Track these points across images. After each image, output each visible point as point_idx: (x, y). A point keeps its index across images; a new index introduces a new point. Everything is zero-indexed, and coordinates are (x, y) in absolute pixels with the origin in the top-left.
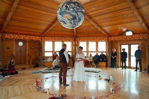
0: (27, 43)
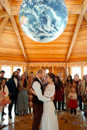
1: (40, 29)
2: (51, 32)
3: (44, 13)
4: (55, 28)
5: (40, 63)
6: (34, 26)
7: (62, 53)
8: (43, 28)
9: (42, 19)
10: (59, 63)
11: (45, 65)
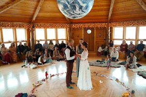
0: (95, 31)
1: (72, 13)
2: (79, 14)
3: (73, 3)
4: (82, 11)
5: (82, 25)
6: (68, 11)
7: (102, 14)
8: (73, 12)
9: (72, 7)
10: (100, 24)
11: (87, 25)
